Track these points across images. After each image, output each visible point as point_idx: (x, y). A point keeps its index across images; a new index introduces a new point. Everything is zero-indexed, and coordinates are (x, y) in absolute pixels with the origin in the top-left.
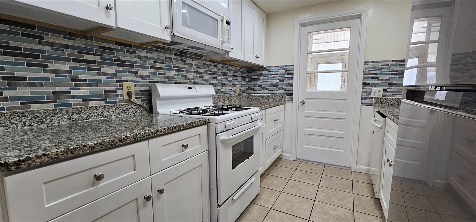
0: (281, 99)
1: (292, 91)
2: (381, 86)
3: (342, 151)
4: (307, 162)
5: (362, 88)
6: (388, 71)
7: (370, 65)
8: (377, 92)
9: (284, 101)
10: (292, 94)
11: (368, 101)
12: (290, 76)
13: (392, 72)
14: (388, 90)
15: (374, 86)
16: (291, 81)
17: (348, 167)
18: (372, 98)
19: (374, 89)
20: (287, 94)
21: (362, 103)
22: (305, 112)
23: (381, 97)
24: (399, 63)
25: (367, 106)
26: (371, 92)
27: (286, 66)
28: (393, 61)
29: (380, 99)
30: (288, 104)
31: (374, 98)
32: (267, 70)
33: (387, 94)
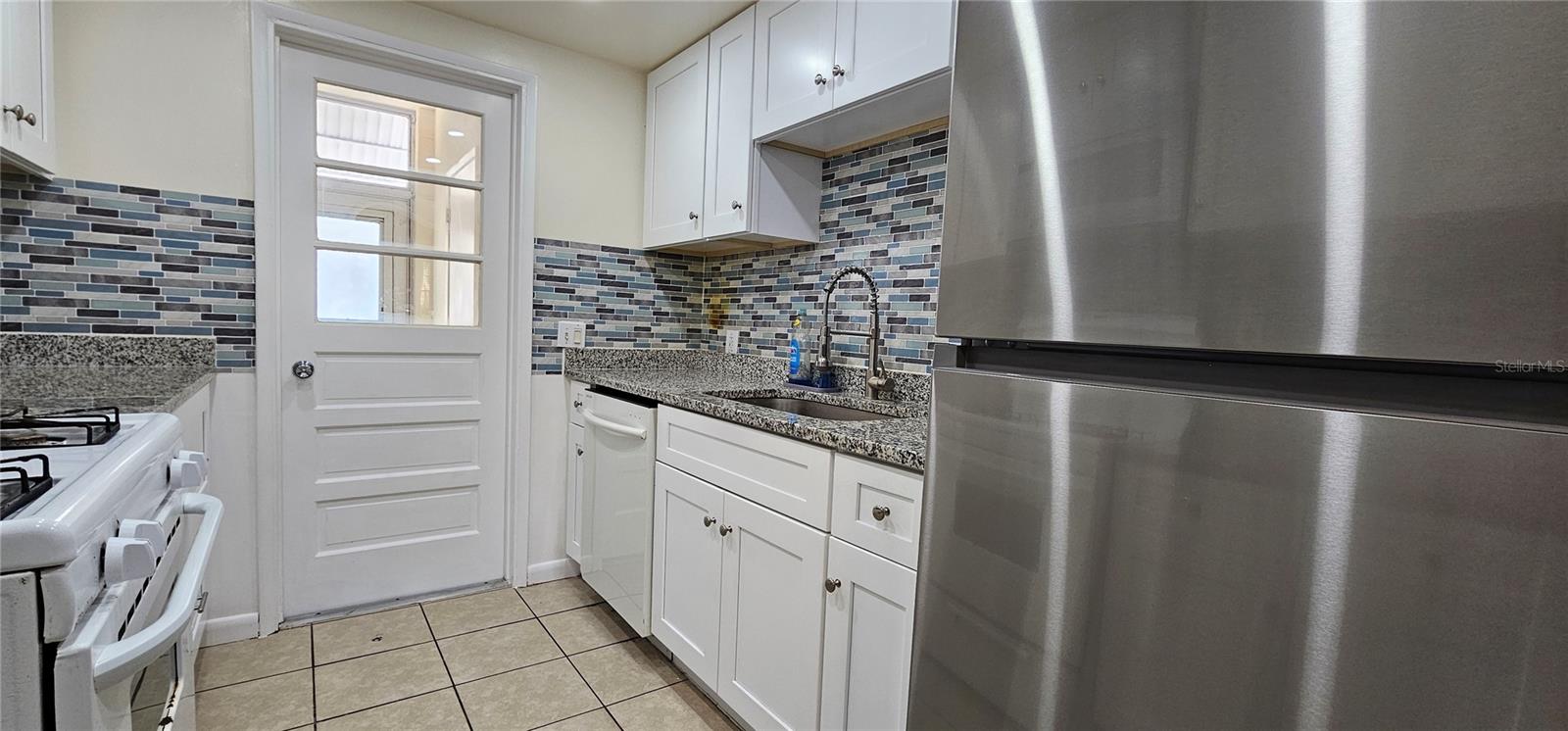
0: (184, 359)
1: (254, 319)
2: (580, 317)
3: (476, 532)
4: (342, 615)
5: (534, 319)
6: (593, 275)
7: (550, 252)
8: (571, 332)
9: (201, 364)
10: (253, 333)
11: (549, 359)
12: (232, 248)
13: (606, 279)
14: (598, 328)
15: (562, 313)
16: (240, 275)
17: (497, 581)
18: (559, 349)
19: (564, 325)
20: (217, 332)
21: (534, 367)
22: (319, 407)
23: (582, 346)
24: (616, 256)
25: (547, 373)
26: (556, 332)
27: (206, 199)
28: (604, 248)
29: (582, 352)
30: (231, 382)
31: (564, 350)
32: (67, 199)
33: (595, 339)
